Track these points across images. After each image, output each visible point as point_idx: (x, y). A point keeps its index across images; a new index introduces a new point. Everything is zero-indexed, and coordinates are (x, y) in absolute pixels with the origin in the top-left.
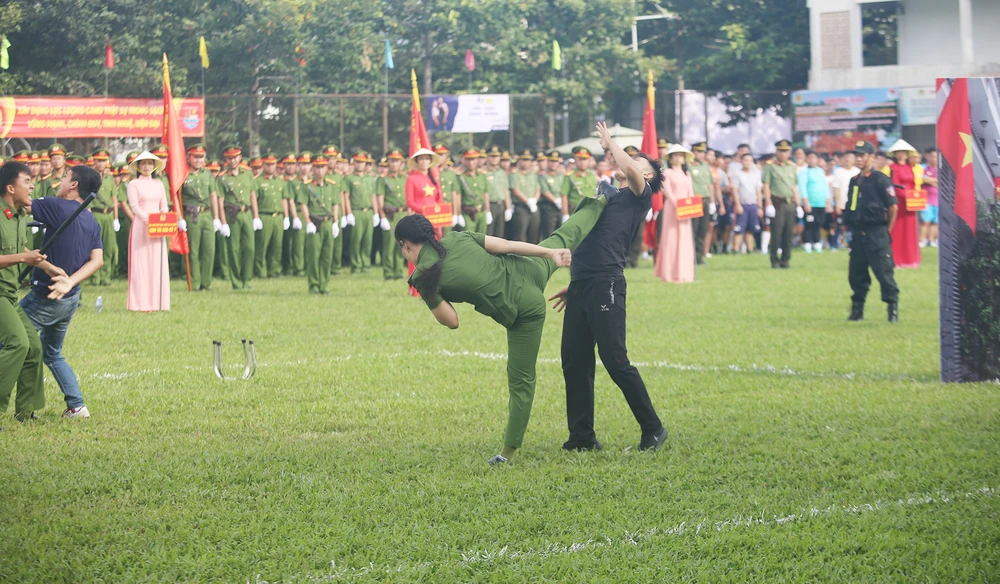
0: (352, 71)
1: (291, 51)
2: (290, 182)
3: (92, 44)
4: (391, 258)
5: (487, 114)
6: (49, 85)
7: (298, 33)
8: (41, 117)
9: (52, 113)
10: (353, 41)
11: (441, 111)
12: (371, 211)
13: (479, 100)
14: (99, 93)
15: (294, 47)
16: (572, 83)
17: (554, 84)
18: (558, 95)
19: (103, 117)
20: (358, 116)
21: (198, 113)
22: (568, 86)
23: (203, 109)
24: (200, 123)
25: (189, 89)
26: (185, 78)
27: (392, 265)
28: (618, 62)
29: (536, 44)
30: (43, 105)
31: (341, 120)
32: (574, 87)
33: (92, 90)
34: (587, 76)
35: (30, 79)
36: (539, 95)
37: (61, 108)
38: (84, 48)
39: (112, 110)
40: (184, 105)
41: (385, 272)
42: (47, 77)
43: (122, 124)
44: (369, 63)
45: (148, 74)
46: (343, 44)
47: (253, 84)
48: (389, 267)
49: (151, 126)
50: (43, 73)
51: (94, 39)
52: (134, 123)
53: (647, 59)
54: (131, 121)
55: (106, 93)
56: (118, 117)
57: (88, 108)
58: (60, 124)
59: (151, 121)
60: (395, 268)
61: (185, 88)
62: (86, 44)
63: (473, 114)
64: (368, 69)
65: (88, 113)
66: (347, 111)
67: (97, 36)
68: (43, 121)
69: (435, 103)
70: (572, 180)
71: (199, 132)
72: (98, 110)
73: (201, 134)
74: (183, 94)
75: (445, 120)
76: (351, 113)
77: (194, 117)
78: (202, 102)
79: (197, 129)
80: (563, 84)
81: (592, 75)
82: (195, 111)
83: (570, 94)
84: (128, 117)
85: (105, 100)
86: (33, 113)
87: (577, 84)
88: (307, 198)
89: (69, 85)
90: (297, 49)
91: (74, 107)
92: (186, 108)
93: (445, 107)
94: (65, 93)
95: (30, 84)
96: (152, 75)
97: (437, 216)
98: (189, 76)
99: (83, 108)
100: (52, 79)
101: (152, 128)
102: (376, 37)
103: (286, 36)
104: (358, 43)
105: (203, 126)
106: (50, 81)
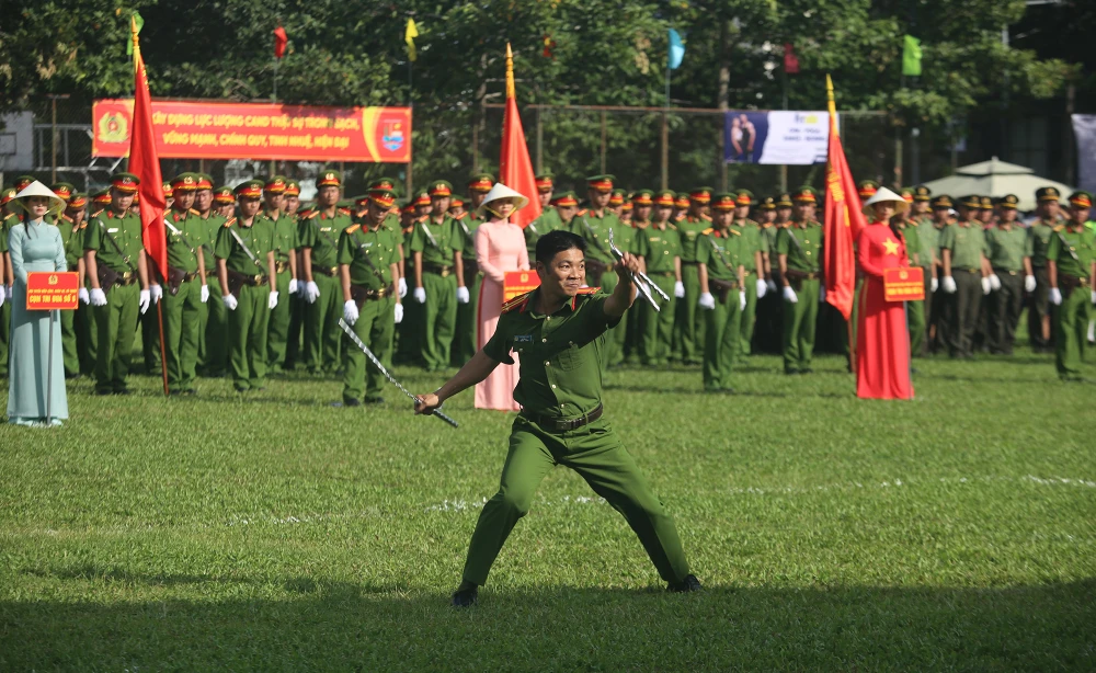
0: (620, 73)
1: (539, 42)
2: (640, 230)
3: (256, 26)
4: (794, 343)
5: (808, 139)
6: (194, 82)
7: (549, 19)
8: (183, 129)
9: (197, 123)
10: (623, 30)
11: (746, 133)
12: (754, 276)
13: (797, 119)
14: (264, 96)
15: (543, 39)
16: (932, 96)
17: (904, 96)
18: (910, 113)
19: (270, 130)
20: (626, 137)
21: (403, 129)
22: (924, 101)
23: (409, 124)
24: (404, 143)
25: (392, 93)
26: (387, 76)
27: (796, 352)
28: (997, 67)
29: (881, 38)
30: (186, 112)
31: (602, 142)
32: (933, 103)
33: (255, 93)
34: (953, 87)
35: (167, 73)
36: (881, 113)
37: (209, 117)
38: (246, 31)
39: (282, 121)
40: (383, 116)
41: (787, 362)
42: (192, 73)
43: (295, 141)
44: (646, 62)
45: (333, 70)
46: (608, 34)
47: (478, 88)
48: (793, 355)
49: (337, 145)
50: (186, 65)
51: (260, 20)
52: (312, 141)
53: (1039, 63)
54: (308, 138)
55: (273, 97)
56: (291, 132)
57: (248, 118)
58: (209, 139)
59: (337, 139)
60: (801, 357)
61: (385, 92)
62: (248, 26)
63: (791, 139)
64: (645, 71)
65: (248, 125)
66: (611, 130)
67: (265, 16)
68: (185, 135)
69: (736, 122)
70: (1062, 237)
71: (403, 155)
72: (262, 121)
73: (407, 158)
74: (382, 101)
75: (750, 148)
76: (617, 133)
77: (397, 134)
78: (408, 112)
79: (401, 152)
80: (918, 98)
81: (959, 84)
82: (398, 126)
83: (927, 113)
84: (305, 131)
85: (272, 106)
86: (170, 123)
87: (937, 98)
88: (707, 255)
89: (223, 84)
90: (547, 42)
91: (228, 117)
92: (386, 121)
93: (750, 126)
94: (216, 95)
95: (167, 79)
96: (340, 73)
97: (902, 284)
98: (392, 75)
99: (241, 117)
100: (199, 73)
101: (339, 148)
102: (655, 24)
103: (533, 23)
104: (629, 33)
105: (409, 148)
106: (195, 77)
